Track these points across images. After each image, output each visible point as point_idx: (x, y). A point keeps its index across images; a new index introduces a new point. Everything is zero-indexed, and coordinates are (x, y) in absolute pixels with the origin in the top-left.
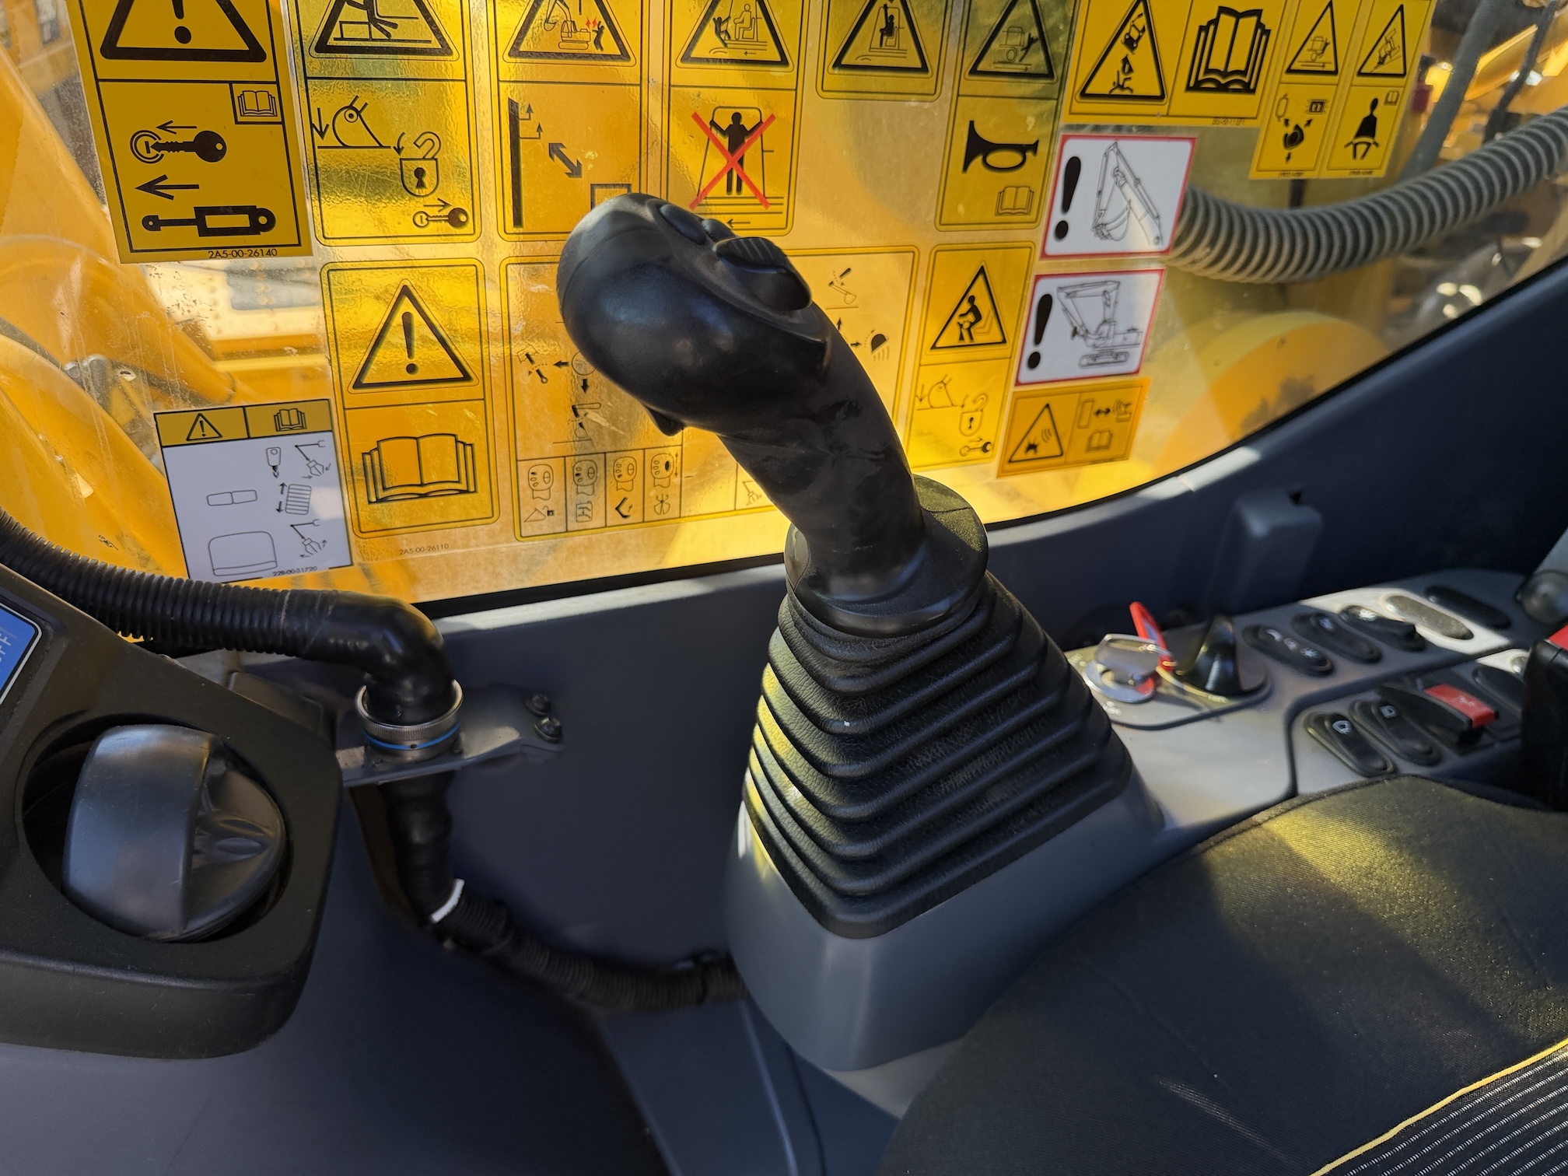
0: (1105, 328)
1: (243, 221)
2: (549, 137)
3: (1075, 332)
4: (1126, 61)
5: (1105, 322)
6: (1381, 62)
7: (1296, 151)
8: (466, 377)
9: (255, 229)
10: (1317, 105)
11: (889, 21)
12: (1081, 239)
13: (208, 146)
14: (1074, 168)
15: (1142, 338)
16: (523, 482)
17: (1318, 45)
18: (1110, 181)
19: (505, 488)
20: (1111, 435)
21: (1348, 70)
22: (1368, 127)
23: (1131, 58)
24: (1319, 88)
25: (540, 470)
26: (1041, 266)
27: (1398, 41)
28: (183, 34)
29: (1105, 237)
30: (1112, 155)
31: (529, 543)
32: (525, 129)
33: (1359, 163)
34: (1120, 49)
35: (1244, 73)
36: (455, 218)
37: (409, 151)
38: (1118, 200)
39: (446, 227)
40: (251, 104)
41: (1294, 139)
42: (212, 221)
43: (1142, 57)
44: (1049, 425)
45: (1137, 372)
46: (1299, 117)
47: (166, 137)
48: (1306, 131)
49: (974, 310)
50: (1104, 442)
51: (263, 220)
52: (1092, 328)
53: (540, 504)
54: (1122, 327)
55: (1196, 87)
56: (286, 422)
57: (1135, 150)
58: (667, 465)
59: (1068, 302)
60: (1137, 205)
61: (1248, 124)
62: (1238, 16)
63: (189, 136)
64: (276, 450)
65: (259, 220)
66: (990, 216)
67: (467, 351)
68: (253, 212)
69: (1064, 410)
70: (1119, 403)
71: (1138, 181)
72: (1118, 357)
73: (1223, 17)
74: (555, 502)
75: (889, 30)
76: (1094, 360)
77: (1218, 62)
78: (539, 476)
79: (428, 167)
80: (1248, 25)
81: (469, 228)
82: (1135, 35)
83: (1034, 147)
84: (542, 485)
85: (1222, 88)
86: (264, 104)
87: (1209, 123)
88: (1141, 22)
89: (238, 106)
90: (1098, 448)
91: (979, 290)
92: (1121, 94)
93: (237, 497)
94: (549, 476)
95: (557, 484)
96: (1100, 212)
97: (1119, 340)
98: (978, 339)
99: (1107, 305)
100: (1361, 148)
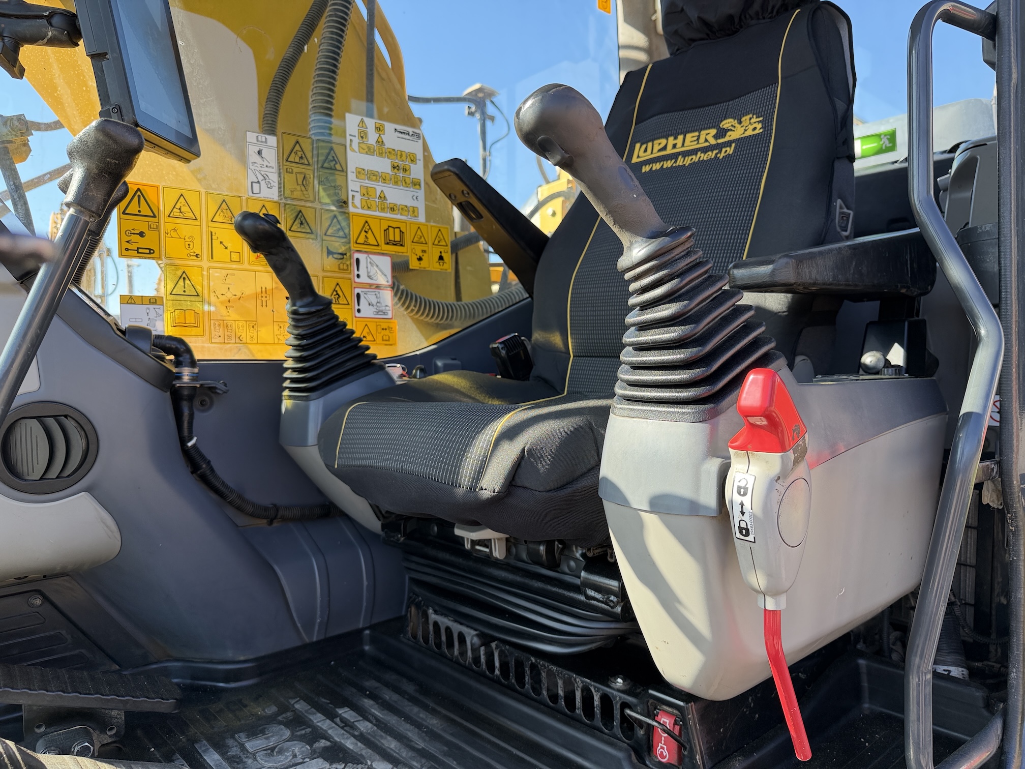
0: (378, 304)
1: (148, 251)
2: (220, 240)
3: (369, 304)
4: (366, 236)
5: (378, 302)
6: (439, 242)
7: (421, 262)
8: (198, 295)
9: (150, 253)
10: (424, 251)
11: (301, 222)
12: (364, 279)
13: (141, 234)
14: (358, 261)
15: (391, 309)
16: (212, 327)
17: (419, 237)
18: (369, 265)
19: (207, 328)
20: (389, 337)
21: (430, 244)
22: (441, 258)
23: (367, 235)
24: (424, 247)
25: (217, 323)
26: (354, 285)
27: (441, 237)
28: (139, 211)
29: (372, 279)
30: (368, 258)
31: (214, 345)
32: (214, 237)
33: (441, 267)
34: (363, 233)
35: (400, 241)
36: (197, 256)
37: (187, 239)
38: (373, 270)
39: (195, 258)
40: (152, 226)
41: (420, 259)
42: (140, 251)
43: (370, 235)
44: (368, 331)
45: (392, 319)
46: (420, 254)
47: (133, 232)
48: (423, 257)
49: (337, 294)
50: (387, 339)
51: (152, 251)
52: (375, 304)
53: (217, 333)
54: (383, 305)
55: (388, 244)
56: (152, 301)
57: (375, 258)
58: (253, 327)
59: (365, 296)
60: (378, 271)
61: (405, 254)
62: (394, 228)
63: (138, 232)
64: (148, 309)
65: (151, 251)
66: (337, 270)
67: (199, 288)
68: (150, 250)
69: (372, 326)
70: (389, 327)
71: (377, 266)
72: (385, 313)
73: (390, 228)
74: (221, 333)
75: (302, 223)
76: (377, 313)
77: (392, 238)
78: (217, 325)
79: (191, 243)
80: (397, 231)
81: (200, 259)
82: (367, 230)
83: (345, 254)
84: (217, 328)
85: (394, 245)
86: (155, 227)
87: (394, 253)
88: (368, 227)
89: (150, 227)
90: (386, 340)
91: (337, 288)
92: (366, 243)
93: (137, 320)
94: (219, 325)
95: (222, 329)
96: (368, 273)
97: (383, 308)
98: (341, 302)
99: (377, 297)
100: (441, 264)
